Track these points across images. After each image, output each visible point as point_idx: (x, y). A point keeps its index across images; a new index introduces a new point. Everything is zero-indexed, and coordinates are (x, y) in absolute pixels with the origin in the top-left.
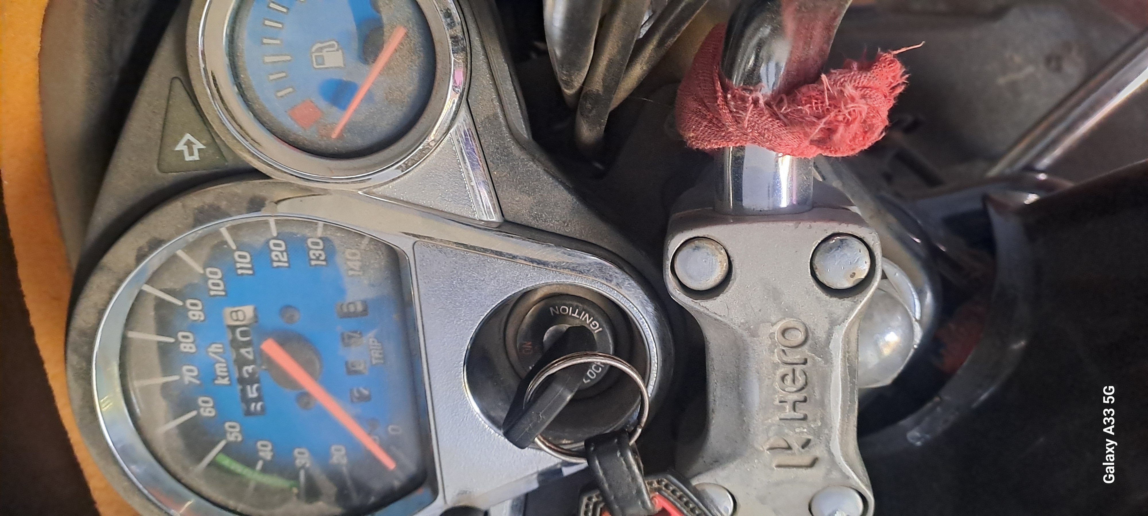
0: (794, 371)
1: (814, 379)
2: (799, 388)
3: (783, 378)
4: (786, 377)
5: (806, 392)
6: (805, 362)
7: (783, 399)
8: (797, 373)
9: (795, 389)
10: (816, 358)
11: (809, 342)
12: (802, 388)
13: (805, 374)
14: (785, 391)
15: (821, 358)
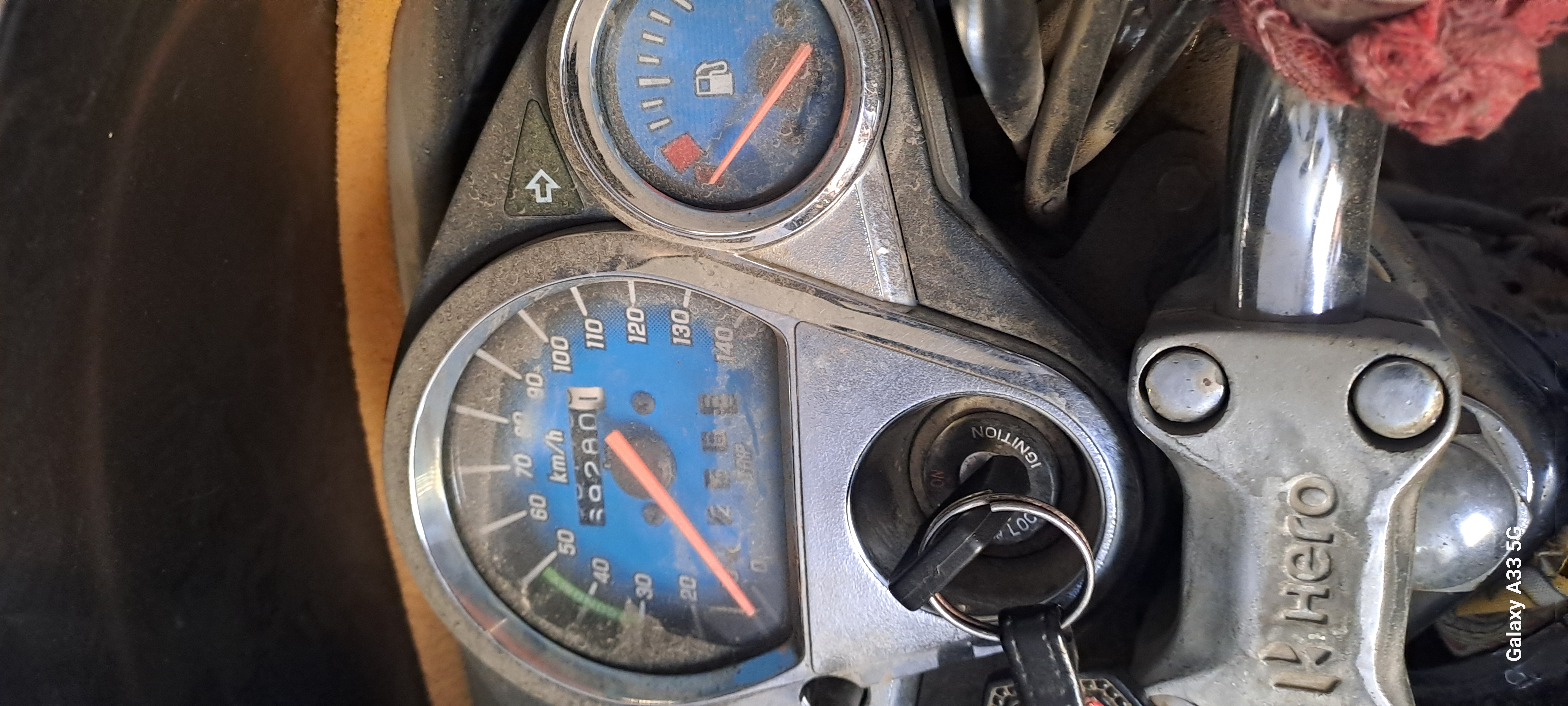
0: (1312, 551)
1: (1343, 565)
2: (1319, 576)
3: (1296, 559)
4: (1301, 558)
5: (1328, 583)
6: (1330, 541)
7: (1292, 590)
8: (1318, 554)
9: (1313, 577)
10: (1347, 534)
11: (1339, 511)
12: (1323, 577)
13: (1329, 557)
14: (1295, 577)
15: (1354, 535)
